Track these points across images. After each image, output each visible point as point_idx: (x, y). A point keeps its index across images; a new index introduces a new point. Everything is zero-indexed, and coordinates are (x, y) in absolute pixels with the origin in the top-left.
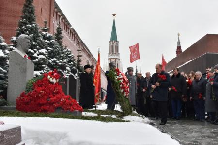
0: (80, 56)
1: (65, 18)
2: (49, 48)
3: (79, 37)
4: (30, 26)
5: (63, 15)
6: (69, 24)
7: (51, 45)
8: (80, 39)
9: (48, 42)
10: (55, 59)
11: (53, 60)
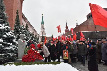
0: (33, 33)
1: (25, 17)
2: (25, 33)
3: (30, 24)
4: (19, 26)
5: (25, 16)
6: (27, 19)
7: (25, 32)
8: (31, 25)
9: (24, 30)
10: (27, 37)
11: (26, 37)
